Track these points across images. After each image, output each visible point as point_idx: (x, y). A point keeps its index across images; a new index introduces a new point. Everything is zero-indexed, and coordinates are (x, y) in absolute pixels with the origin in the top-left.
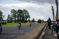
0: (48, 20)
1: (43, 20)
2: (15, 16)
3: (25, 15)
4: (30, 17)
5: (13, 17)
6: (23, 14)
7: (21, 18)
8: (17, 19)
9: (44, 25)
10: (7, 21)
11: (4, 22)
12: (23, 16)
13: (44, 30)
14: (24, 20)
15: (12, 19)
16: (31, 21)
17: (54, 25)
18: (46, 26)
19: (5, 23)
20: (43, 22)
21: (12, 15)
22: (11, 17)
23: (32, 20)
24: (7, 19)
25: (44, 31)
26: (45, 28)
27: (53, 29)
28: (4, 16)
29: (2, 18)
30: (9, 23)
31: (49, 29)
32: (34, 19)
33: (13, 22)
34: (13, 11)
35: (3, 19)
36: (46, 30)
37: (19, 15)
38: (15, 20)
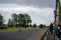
0: (50, 25)
1: (45, 25)
2: (16, 21)
3: (26, 19)
4: (31, 22)
5: (14, 21)
6: (24, 18)
7: (22, 23)
8: (18, 23)
9: (46, 30)
10: (8, 26)
11: (5, 26)
12: (24, 20)
13: (46, 35)
14: (25, 25)
15: (13, 23)
16: (32, 26)
17: (56, 30)
18: (48, 31)
19: (6, 28)
20: (45, 27)
21: (13, 19)
22: (12, 22)
23: (34, 25)
24: (8, 23)
25: (46, 37)
26: (47, 33)
27: (55, 35)
28: (5, 20)
29: (2, 22)
30: (10, 27)
31: (51, 34)
32: (35, 24)
33: (14, 27)
34: (14, 15)
35: (4, 24)
36: (48, 35)
37: (20, 20)
38: (16, 24)
